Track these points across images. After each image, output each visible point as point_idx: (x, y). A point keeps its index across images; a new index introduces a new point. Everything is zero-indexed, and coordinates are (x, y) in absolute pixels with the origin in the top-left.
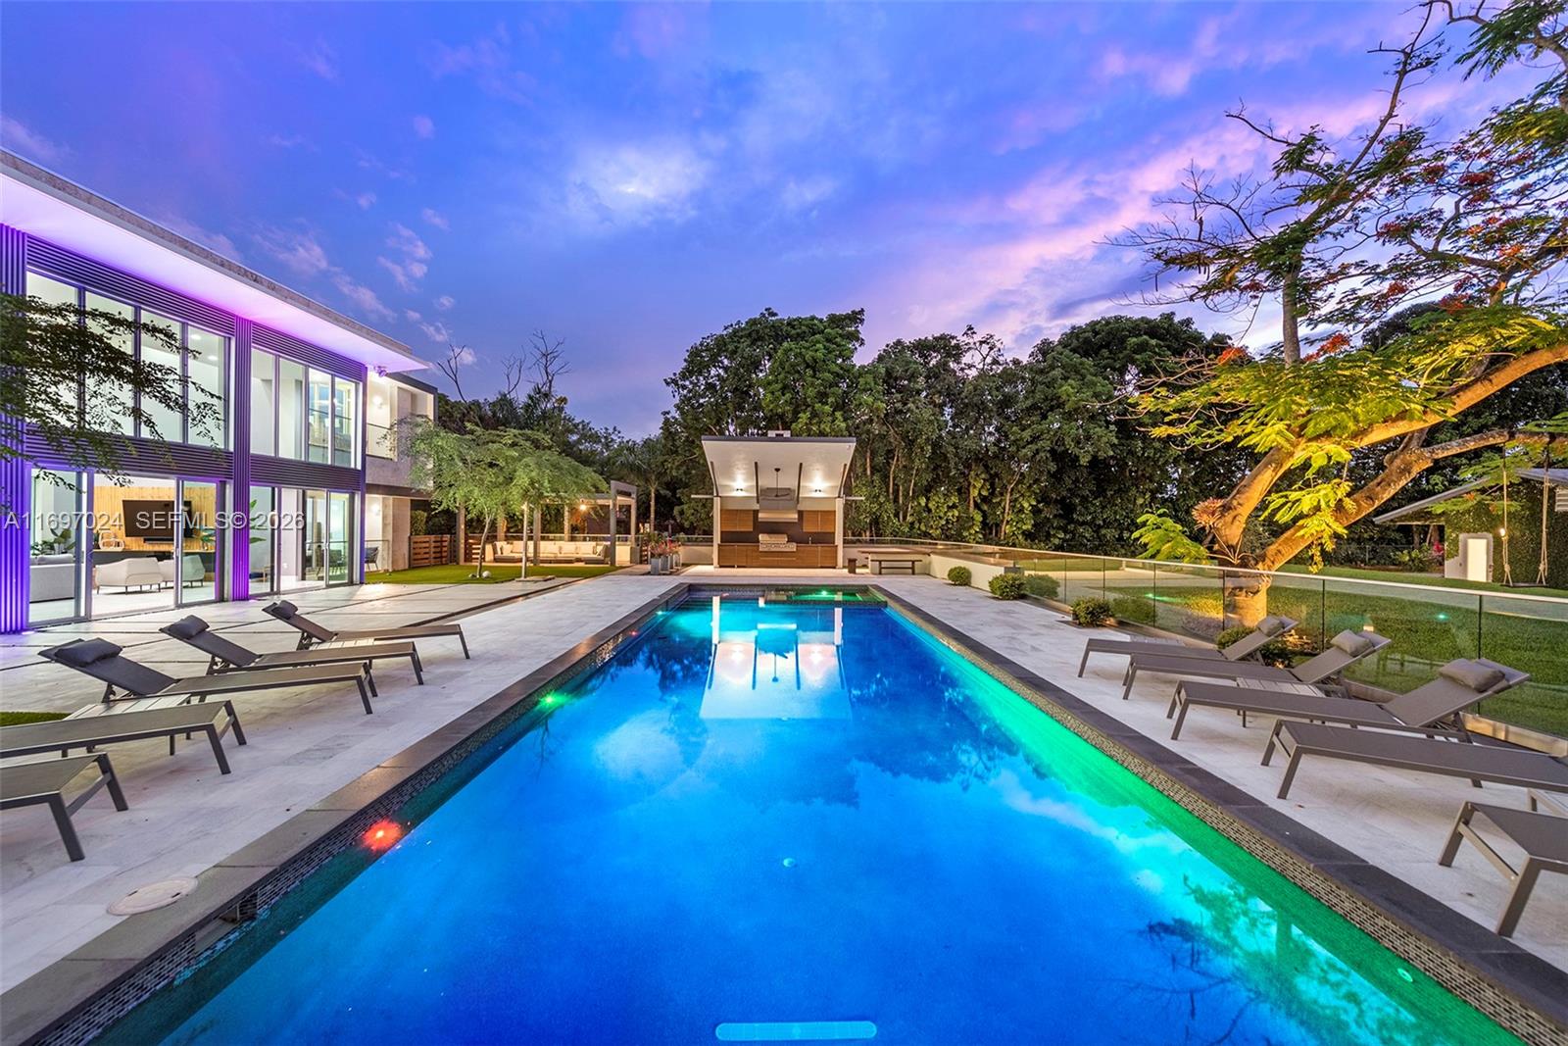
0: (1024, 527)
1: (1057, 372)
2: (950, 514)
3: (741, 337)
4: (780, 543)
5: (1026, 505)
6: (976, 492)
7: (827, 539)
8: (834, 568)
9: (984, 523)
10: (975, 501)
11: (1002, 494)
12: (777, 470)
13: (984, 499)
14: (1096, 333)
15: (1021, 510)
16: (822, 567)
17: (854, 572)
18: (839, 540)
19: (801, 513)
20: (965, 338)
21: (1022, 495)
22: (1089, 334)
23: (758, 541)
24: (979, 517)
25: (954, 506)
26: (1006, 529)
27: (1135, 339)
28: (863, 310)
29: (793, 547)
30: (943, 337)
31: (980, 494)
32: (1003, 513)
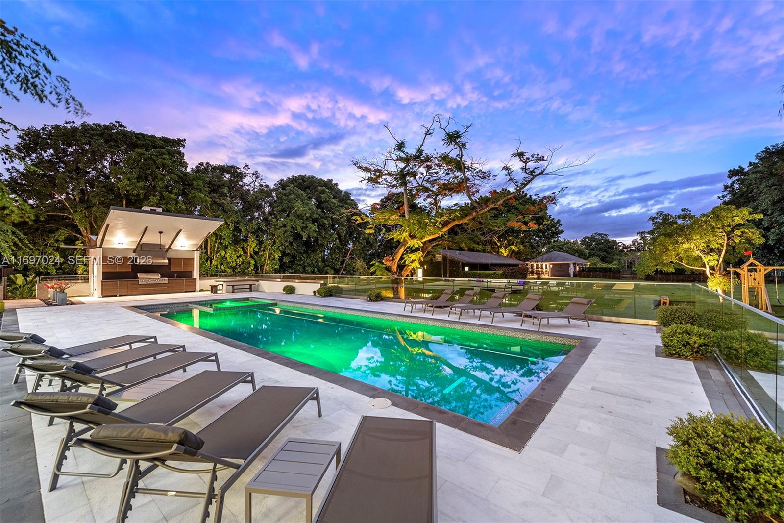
0: (276, 267)
1: (293, 196)
2: (238, 260)
3: (93, 135)
4: (155, 278)
5: (276, 256)
6: (252, 249)
7: (188, 275)
8: (194, 291)
9: (255, 265)
10: (251, 254)
11: (264, 251)
12: (161, 233)
13: (256, 253)
14: (304, 181)
15: (274, 259)
16: (186, 292)
17: (217, 293)
18: (196, 274)
19: (169, 259)
20: (243, 170)
21: (274, 251)
22: (301, 181)
23: (138, 278)
24: (253, 262)
25: (240, 256)
26: (266, 268)
27: (320, 188)
28: (185, 140)
29: (165, 280)
30: (232, 167)
31: (254, 250)
32: (265, 260)
